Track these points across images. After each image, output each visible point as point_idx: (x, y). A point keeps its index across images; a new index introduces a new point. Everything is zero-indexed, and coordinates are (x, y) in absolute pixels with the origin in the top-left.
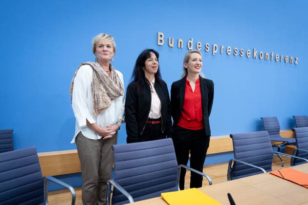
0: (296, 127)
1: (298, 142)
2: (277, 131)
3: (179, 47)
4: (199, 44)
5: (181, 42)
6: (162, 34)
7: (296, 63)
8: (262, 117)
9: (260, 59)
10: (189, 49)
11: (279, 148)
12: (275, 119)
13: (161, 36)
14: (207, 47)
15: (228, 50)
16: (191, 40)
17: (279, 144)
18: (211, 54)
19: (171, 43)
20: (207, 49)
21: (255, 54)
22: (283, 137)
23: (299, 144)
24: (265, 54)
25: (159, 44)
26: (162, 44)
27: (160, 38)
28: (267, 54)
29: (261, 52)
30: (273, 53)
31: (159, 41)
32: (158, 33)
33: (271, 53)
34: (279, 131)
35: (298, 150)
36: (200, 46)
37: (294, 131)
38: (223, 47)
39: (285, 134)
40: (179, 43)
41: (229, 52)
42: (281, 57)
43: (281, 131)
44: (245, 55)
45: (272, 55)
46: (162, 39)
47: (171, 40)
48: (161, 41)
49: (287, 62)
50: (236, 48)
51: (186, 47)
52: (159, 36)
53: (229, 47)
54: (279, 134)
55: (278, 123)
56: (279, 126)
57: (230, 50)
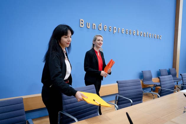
0: (161, 76)
1: (161, 84)
2: (151, 79)
3: (93, 28)
4: (105, 27)
5: (94, 25)
6: (83, 20)
7: (161, 39)
8: (142, 70)
9: (141, 36)
10: (100, 30)
11: (152, 89)
12: (150, 72)
13: (82, 21)
14: (110, 29)
15: (123, 31)
16: (100, 24)
17: (152, 86)
18: (113, 33)
19: (89, 26)
20: (110, 30)
21: (138, 33)
22: (154, 82)
23: (162, 86)
24: (144, 33)
25: (81, 26)
26: (82, 26)
27: (81, 23)
28: (145, 33)
29: (141, 32)
30: (148, 33)
31: (81, 24)
32: (80, 20)
33: (147, 33)
34: (152, 79)
35: (161, 89)
36: (106, 28)
37: (159, 78)
38: (119, 29)
39: (155, 80)
40: (93, 26)
41: (123, 32)
42: (152, 35)
43: (153, 79)
44: (132, 34)
45: (147, 34)
46: (83, 23)
47: (89, 24)
48: (82, 24)
49: (155, 38)
50: (127, 30)
51: (98, 29)
52: (81, 21)
53: (123, 29)
54: (151, 80)
55: (151, 74)
56: (152, 76)
57: (124, 31)
